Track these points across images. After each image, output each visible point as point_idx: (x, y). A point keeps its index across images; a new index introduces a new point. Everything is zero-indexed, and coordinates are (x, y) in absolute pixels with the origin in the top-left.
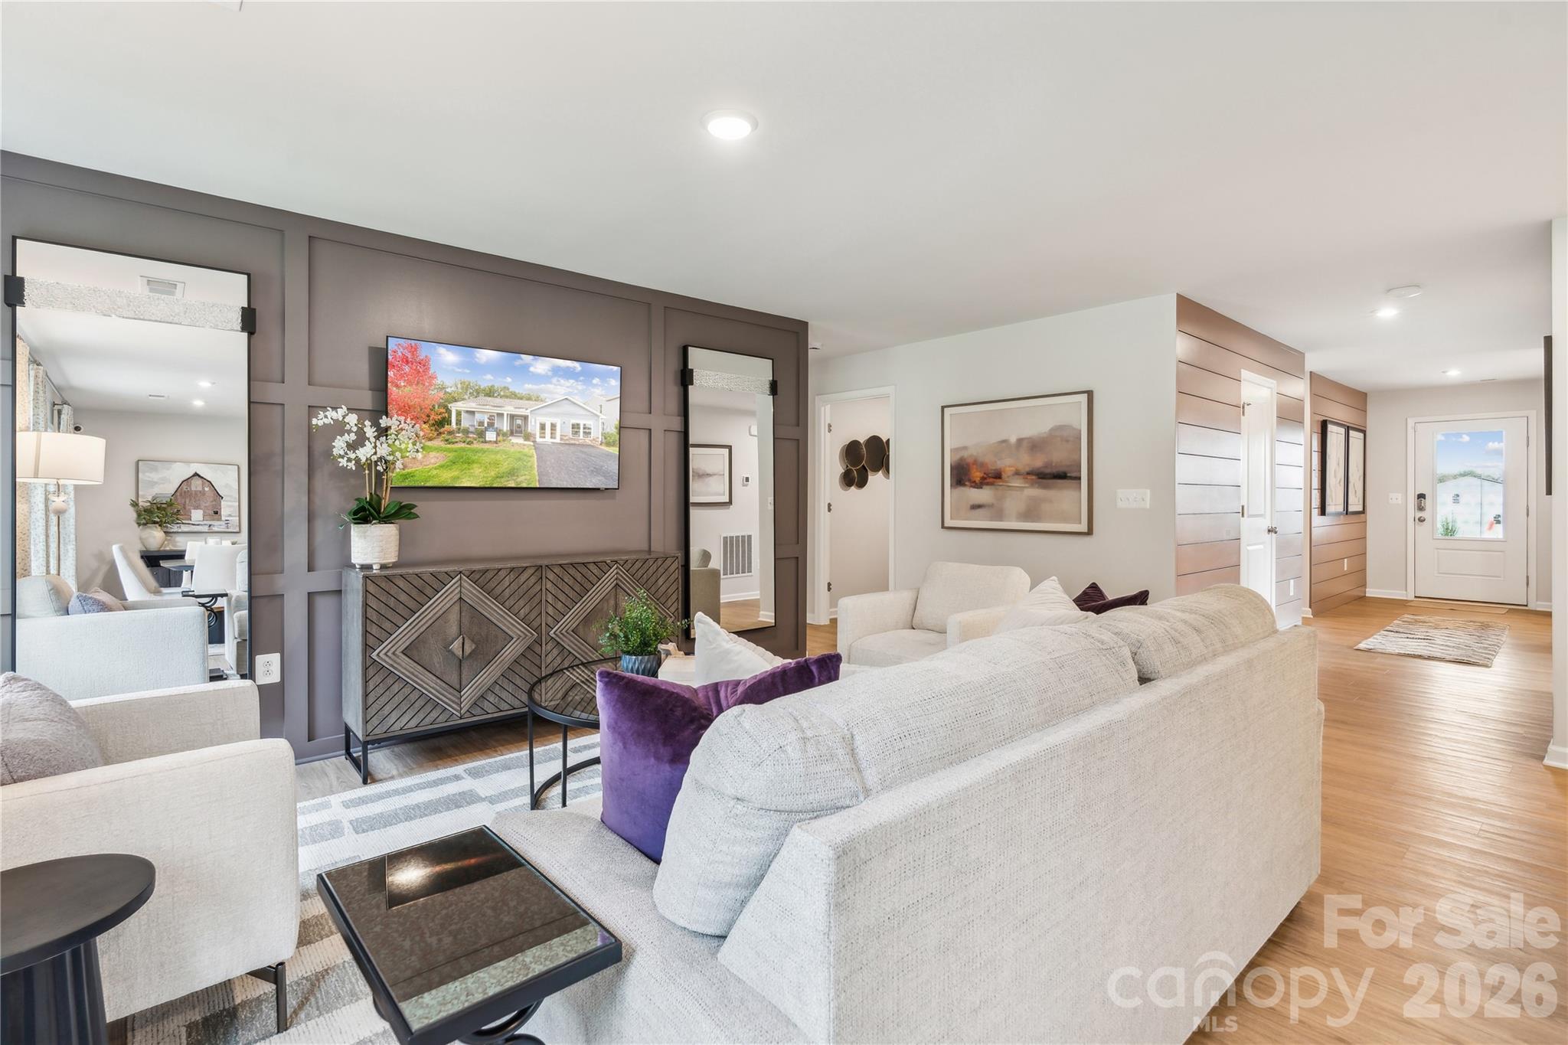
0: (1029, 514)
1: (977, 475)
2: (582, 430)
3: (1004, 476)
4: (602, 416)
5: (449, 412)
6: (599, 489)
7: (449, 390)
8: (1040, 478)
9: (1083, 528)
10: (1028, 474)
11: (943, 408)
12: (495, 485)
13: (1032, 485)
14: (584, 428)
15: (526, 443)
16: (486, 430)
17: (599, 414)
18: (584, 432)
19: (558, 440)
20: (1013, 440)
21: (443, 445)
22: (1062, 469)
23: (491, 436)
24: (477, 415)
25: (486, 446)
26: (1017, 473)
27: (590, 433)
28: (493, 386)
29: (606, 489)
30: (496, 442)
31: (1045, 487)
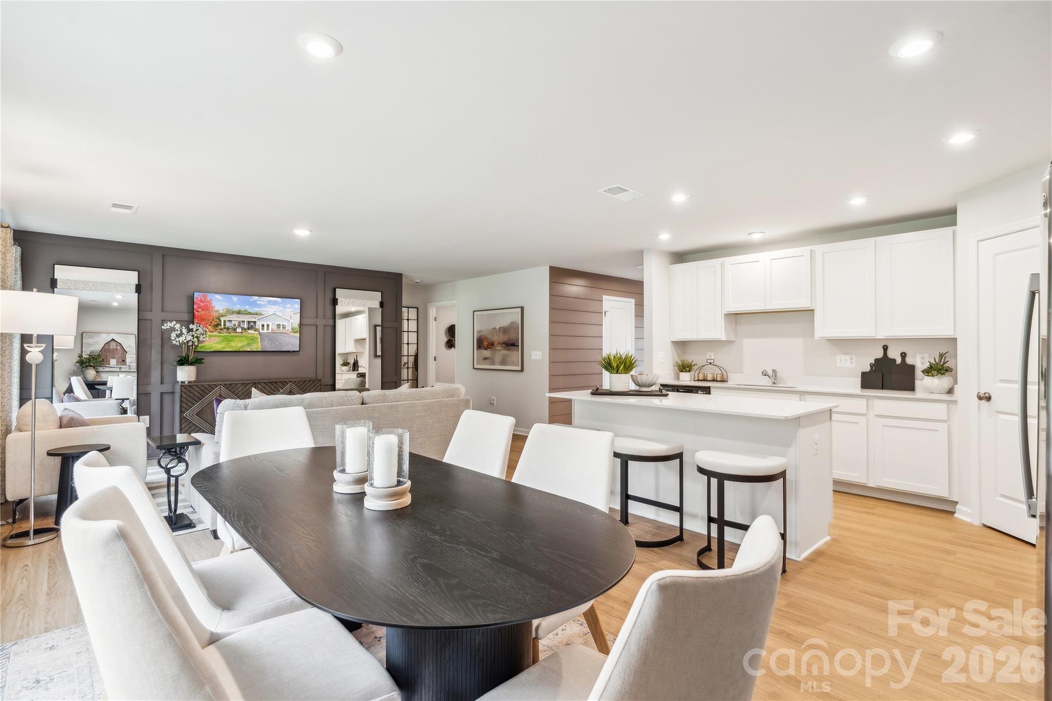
0: (503, 362)
1: (486, 344)
2: (281, 327)
3: (495, 344)
4: (291, 320)
5: (220, 321)
6: (289, 351)
7: (220, 312)
8: (507, 346)
9: (519, 368)
10: (503, 343)
11: (474, 312)
12: (241, 350)
13: (504, 349)
14: (283, 326)
15: (256, 332)
16: (237, 327)
17: (289, 319)
18: (283, 328)
19: (270, 331)
20: (498, 328)
21: (218, 334)
22: (513, 342)
23: (239, 330)
24: (233, 322)
25: (237, 334)
26: (499, 343)
27: (285, 328)
28: (240, 310)
29: (294, 351)
30: (241, 333)
31: (508, 350)
